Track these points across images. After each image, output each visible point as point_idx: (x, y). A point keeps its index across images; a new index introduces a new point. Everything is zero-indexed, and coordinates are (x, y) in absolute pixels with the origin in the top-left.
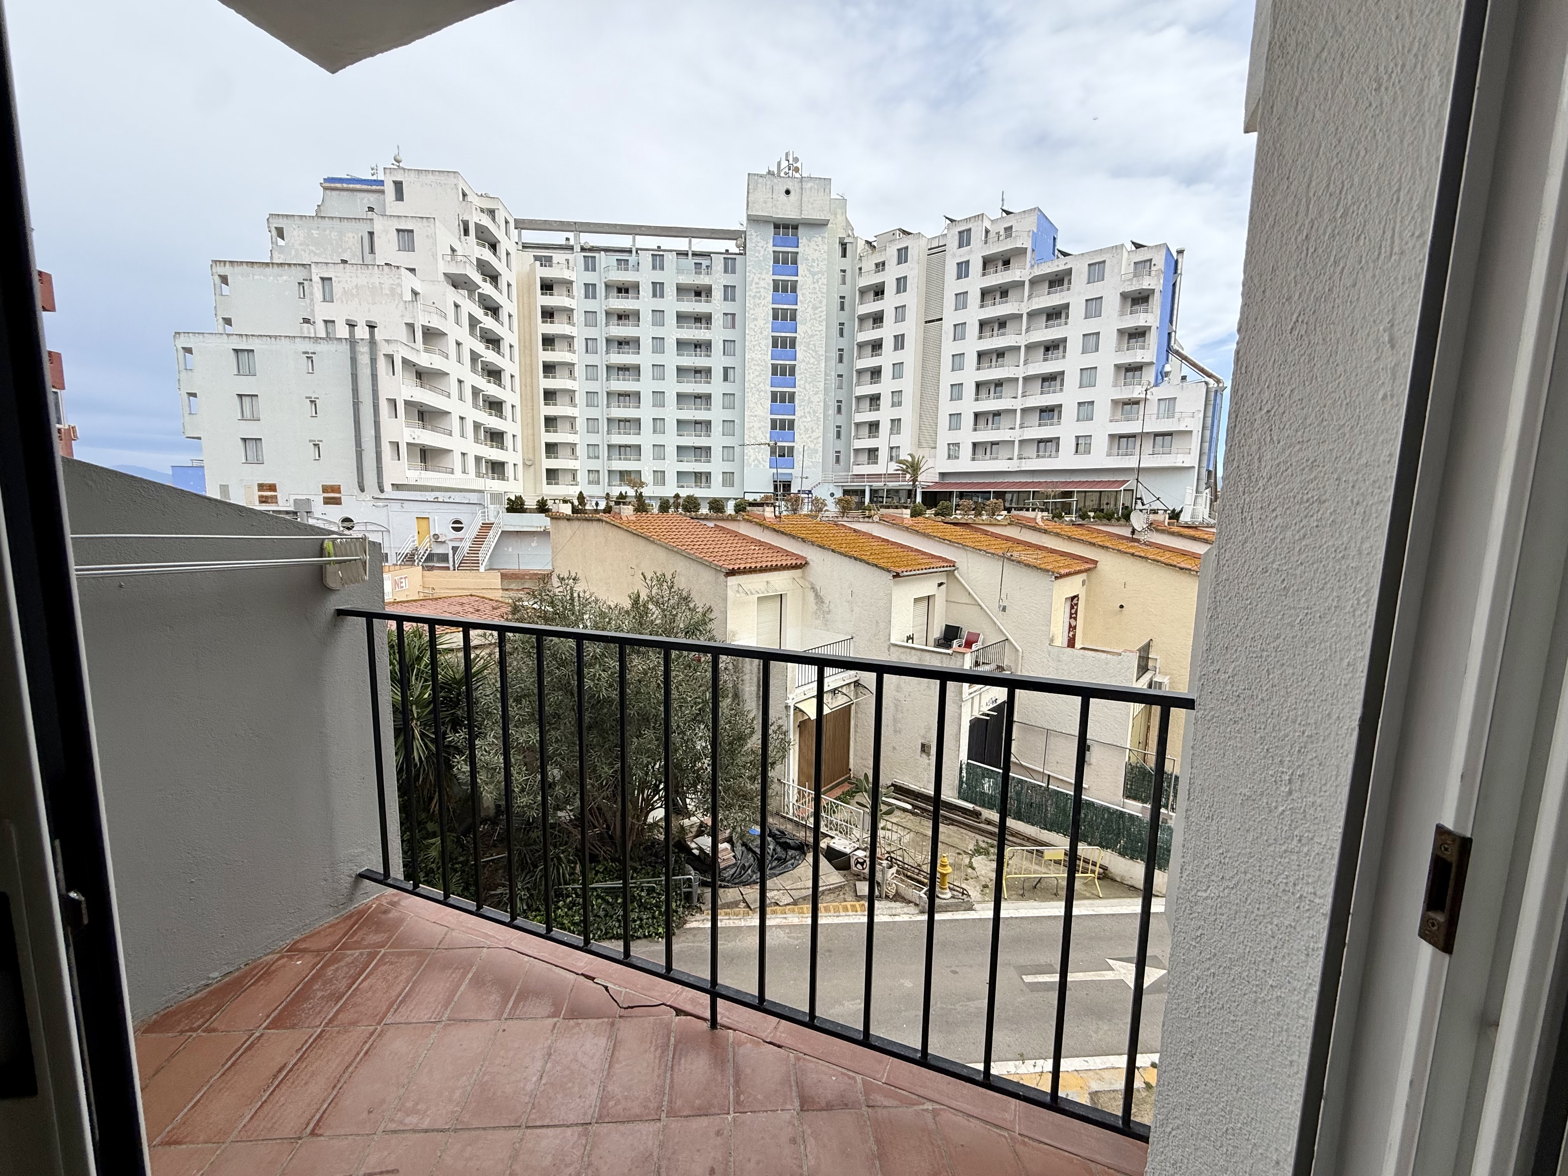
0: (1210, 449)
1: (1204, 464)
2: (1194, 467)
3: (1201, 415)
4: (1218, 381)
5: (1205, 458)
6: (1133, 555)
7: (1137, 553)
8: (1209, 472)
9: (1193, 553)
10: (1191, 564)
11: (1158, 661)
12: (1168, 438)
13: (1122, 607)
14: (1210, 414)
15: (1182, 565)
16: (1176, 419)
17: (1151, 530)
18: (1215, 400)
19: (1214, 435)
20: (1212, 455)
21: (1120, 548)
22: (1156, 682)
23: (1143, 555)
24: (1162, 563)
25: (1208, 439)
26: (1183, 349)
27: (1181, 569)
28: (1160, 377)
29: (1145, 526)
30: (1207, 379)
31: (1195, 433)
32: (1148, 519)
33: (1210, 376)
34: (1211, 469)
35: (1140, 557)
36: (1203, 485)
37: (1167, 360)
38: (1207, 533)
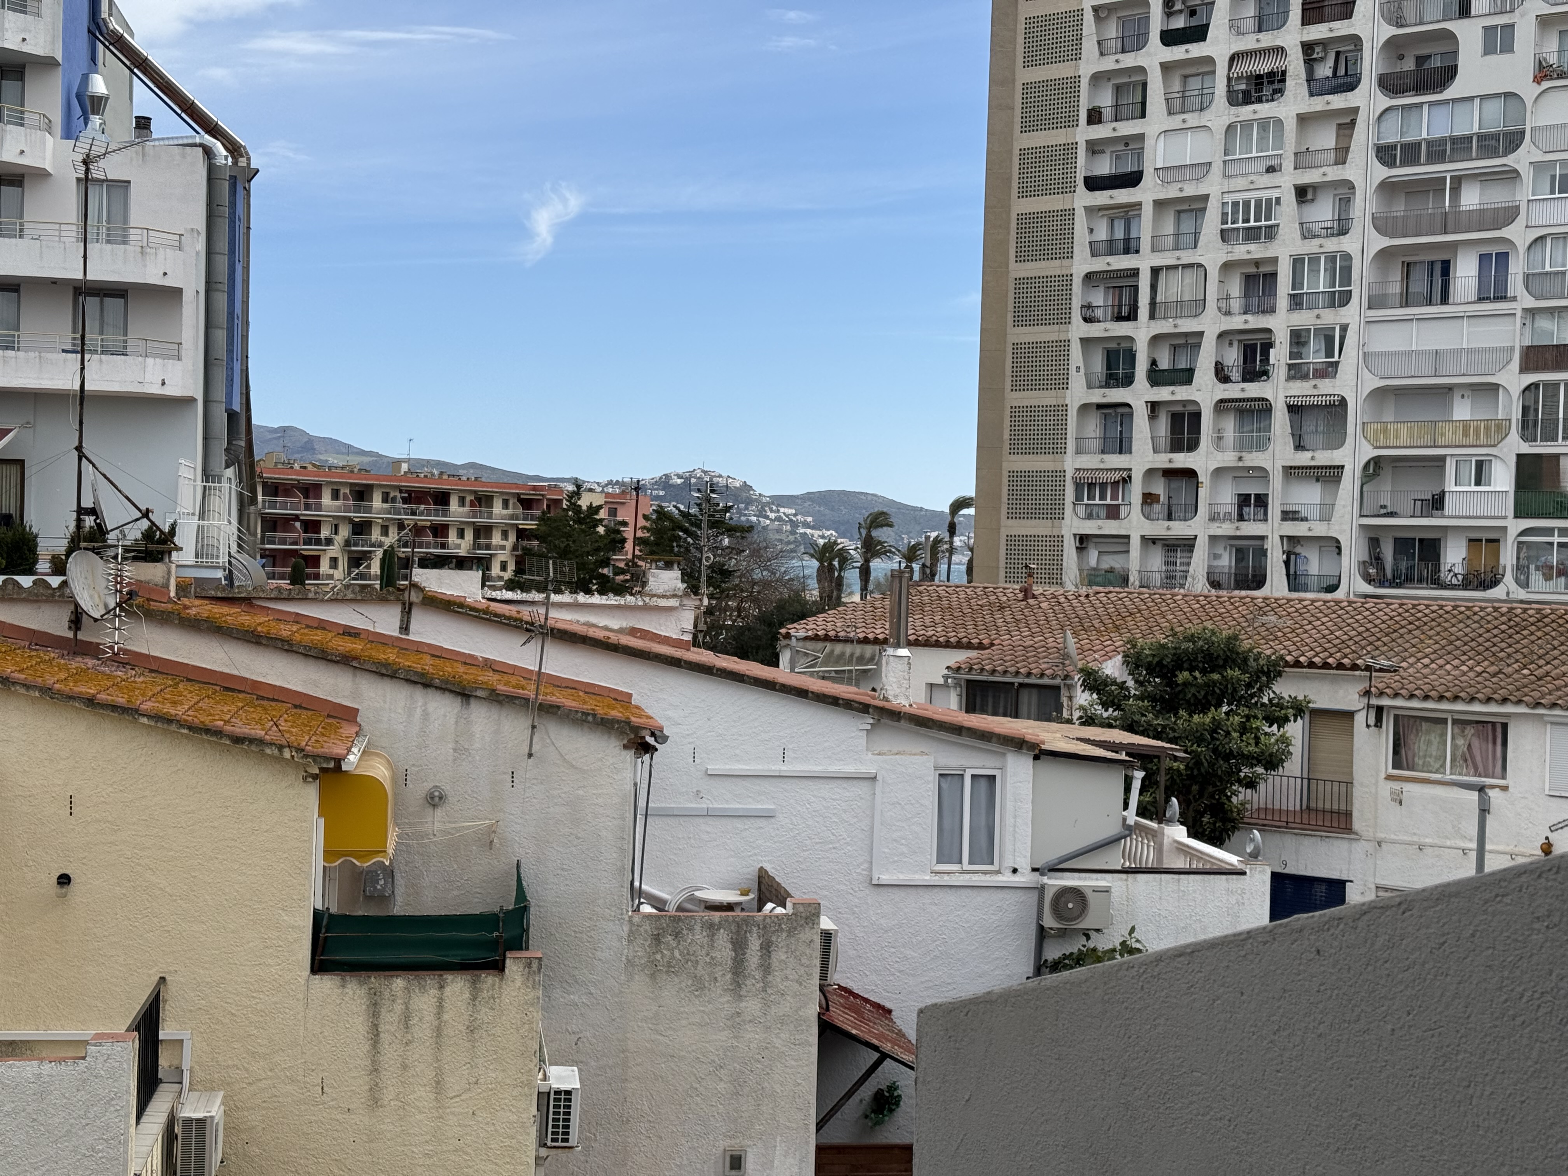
0: (230, 351)
1: (219, 393)
2: (192, 400)
3: (200, 245)
4: (234, 149)
5: (220, 375)
6: (91, 702)
7: (103, 697)
8: (232, 416)
9: (256, 684)
10: (259, 722)
11: (187, 1045)
12: (113, 304)
13: (64, 880)
14: (223, 245)
15: (240, 728)
16: (132, 249)
17: (129, 614)
18: (233, 204)
19: (238, 309)
20: (237, 367)
21: (50, 680)
22: (188, 1122)
23: (121, 700)
24: (181, 724)
25: (222, 317)
26: (132, 34)
27: (238, 740)
28: (77, 111)
29: (112, 605)
30: (208, 139)
31: (188, 296)
32: (118, 578)
33: (213, 130)
34: (236, 407)
35: (114, 708)
36: (219, 457)
37: (93, 59)
38: (283, 617)
